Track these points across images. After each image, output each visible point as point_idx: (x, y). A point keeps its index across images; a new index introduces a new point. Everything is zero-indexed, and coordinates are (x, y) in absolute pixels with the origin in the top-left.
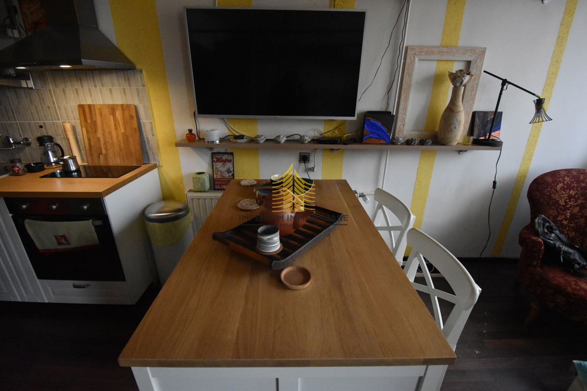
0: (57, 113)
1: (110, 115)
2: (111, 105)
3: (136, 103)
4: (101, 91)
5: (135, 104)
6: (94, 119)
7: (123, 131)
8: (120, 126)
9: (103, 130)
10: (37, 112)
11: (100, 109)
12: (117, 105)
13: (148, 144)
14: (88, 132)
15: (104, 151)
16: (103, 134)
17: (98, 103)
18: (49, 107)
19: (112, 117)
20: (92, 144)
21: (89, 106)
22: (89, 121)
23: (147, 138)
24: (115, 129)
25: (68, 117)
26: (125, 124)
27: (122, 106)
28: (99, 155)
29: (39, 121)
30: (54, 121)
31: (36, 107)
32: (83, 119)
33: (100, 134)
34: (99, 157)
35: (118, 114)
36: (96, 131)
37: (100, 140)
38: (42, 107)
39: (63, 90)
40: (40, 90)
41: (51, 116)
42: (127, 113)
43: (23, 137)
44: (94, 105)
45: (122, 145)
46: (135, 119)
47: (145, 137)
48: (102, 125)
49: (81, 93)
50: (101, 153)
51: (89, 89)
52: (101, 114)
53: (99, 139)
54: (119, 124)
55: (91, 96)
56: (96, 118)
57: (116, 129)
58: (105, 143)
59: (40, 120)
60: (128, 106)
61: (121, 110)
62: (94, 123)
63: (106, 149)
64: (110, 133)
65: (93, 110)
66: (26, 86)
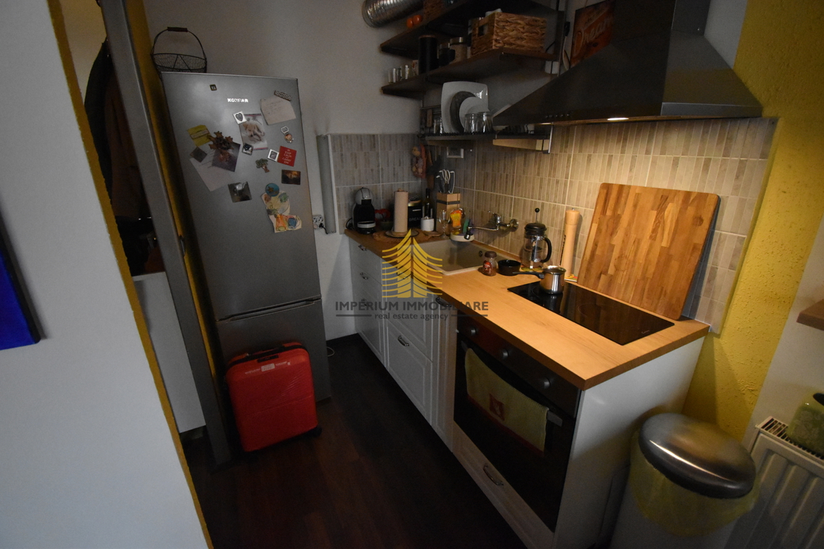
0: (564, 193)
1: (652, 209)
2: (664, 190)
3: (725, 190)
4: (654, 162)
5: (720, 195)
6: (619, 212)
7: (664, 244)
8: (663, 234)
9: (627, 234)
10: (541, 187)
11: (638, 195)
12: (677, 192)
13: (709, 281)
14: (599, 230)
15: (611, 271)
16: (623, 241)
17: (642, 185)
18: (557, 182)
19: (655, 213)
20: (598, 252)
21: (621, 187)
22: (609, 213)
23: (714, 270)
24: (651, 237)
25: (578, 200)
26: (675, 233)
27: (688, 194)
28: (601, 274)
29: (538, 201)
30: (557, 204)
31: (542, 179)
32: (600, 209)
33: (617, 240)
34: (599, 278)
35: (671, 210)
36: (612, 234)
37: (612, 251)
38: (549, 180)
39: (589, 156)
40: (557, 154)
41: (556, 196)
42: (691, 211)
43: (512, 218)
44: (629, 187)
45: (652, 270)
46: (706, 224)
47: (709, 265)
48: (629, 225)
49: (615, 163)
50: (605, 272)
51: (634, 158)
52: (635, 206)
53: (612, 247)
54: (663, 230)
55: (631, 170)
56: (624, 211)
57: (653, 238)
58: (620, 257)
59: (539, 199)
60: (702, 197)
61: (680, 202)
62: (617, 218)
63: (617, 269)
64: (638, 242)
65: (624, 195)
66: (541, 149)
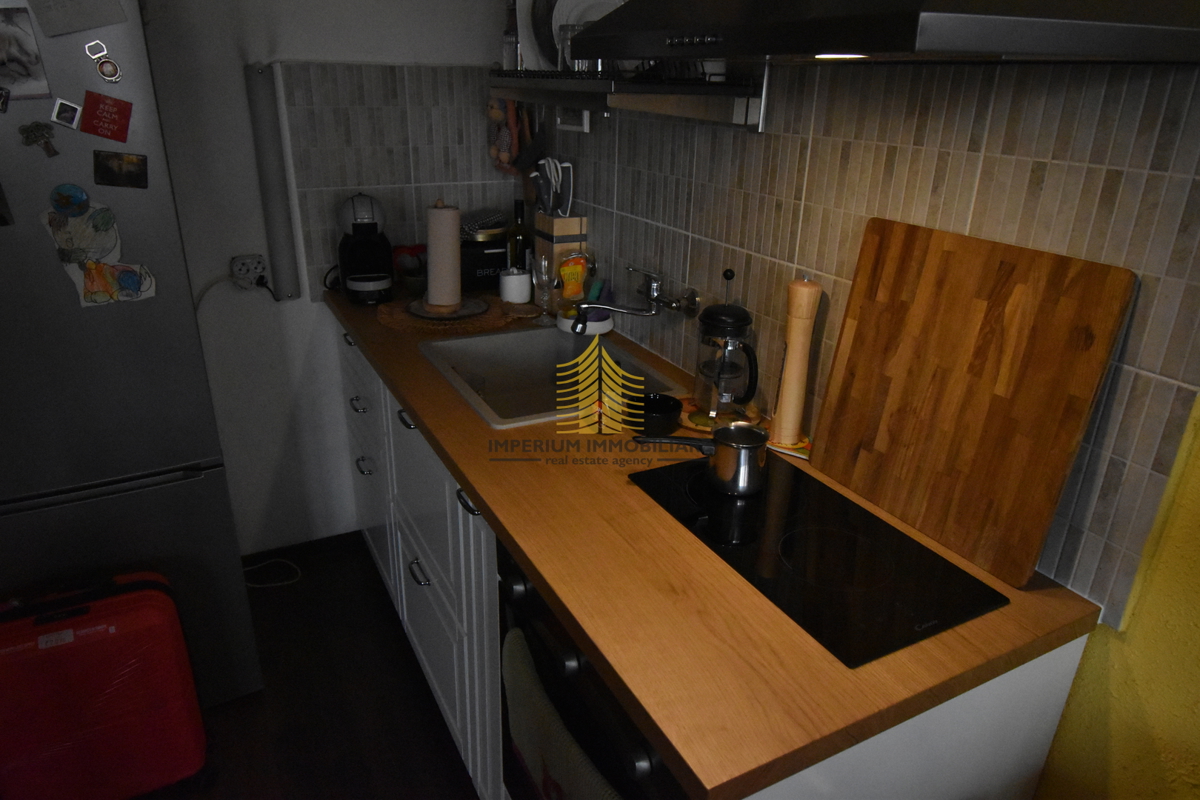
0: (793, 234)
1: (978, 295)
2: (1008, 248)
3: (1151, 263)
4: (987, 174)
5: (1140, 273)
6: (904, 297)
7: (1000, 389)
8: (999, 362)
9: (919, 354)
10: (744, 218)
11: (947, 257)
12: (1038, 255)
13: (1104, 496)
14: (859, 337)
15: (881, 443)
16: (910, 372)
17: (952, 227)
18: (779, 206)
19: (983, 305)
20: (854, 393)
21: (912, 230)
22: (882, 296)
23: (1116, 466)
24: (971, 367)
25: (821, 254)
26: (1029, 361)
27: (1062, 263)
28: (858, 448)
29: (738, 249)
30: (777, 261)
31: (746, 196)
32: (863, 282)
33: (897, 367)
34: (855, 456)
35: (1021, 301)
36: (888, 347)
37: (885, 392)
38: (762, 199)
39: (847, 147)
40: (777, 137)
41: (775, 242)
42: (1066, 308)
43: (687, 286)
44: (930, 232)
45: (969, 451)
46: (1099, 350)
47: (1107, 454)
48: (926, 330)
49: (902, 170)
50: (866, 444)
51: (942, 157)
52: (940, 283)
53: (886, 381)
54: (1001, 351)
55: (935, 189)
56: (913, 294)
57: (976, 370)
58: (902, 411)
59: (742, 245)
60: (1094, 273)
61: (1042, 284)
62: (898, 310)
63: (894, 439)
64: (942, 377)
65: (917, 253)
66: (742, 122)
